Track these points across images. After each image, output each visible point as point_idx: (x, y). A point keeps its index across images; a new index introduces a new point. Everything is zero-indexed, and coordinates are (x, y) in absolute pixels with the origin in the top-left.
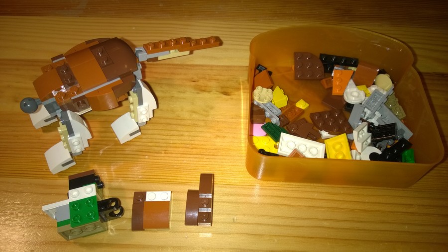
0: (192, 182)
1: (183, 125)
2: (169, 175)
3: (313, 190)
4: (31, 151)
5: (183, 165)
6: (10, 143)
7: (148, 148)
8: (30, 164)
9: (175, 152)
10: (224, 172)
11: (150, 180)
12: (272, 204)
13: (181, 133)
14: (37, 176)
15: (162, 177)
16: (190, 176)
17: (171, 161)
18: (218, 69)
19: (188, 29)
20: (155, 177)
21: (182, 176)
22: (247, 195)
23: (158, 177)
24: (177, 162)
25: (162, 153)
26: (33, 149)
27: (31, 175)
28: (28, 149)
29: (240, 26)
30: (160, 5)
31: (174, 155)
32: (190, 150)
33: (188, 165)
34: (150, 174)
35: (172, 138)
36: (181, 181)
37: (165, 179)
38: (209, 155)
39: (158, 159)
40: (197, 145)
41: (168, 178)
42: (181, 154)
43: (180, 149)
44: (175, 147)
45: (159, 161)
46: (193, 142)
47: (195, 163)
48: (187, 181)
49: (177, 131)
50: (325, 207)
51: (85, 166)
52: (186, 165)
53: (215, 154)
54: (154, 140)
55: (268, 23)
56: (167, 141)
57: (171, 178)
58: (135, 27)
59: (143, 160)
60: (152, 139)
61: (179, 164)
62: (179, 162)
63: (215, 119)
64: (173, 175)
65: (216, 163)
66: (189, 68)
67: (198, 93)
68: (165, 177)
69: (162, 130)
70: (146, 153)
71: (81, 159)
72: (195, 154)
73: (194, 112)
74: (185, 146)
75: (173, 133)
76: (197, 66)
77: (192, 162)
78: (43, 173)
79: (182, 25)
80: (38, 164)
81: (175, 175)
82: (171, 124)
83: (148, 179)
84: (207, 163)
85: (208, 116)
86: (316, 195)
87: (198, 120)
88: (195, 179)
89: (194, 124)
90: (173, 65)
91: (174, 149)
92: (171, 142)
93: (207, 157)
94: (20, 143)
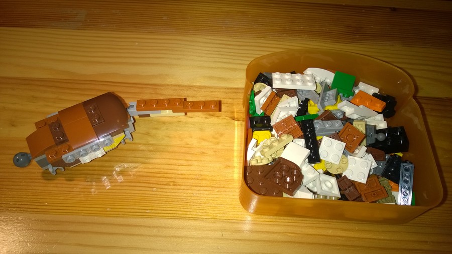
0: (203, 217)
1: (192, 154)
2: (180, 209)
3: (328, 226)
4: (31, 182)
5: (193, 198)
6: (8, 172)
7: (156, 179)
8: (30, 197)
9: (184, 184)
10: (236, 206)
11: (159, 215)
12: (286, 242)
13: (190, 163)
14: (39, 210)
15: (171, 212)
16: (200, 211)
17: (180, 194)
18: (226, 91)
19: (194, 45)
20: (164, 212)
21: (192, 210)
22: (260, 232)
23: (167, 212)
24: (187, 195)
25: (170, 185)
26: (33, 180)
27: (32, 210)
28: (28, 180)
29: (248, 44)
30: (164, 18)
31: (183, 187)
32: (200, 182)
33: (198, 198)
34: (158, 209)
35: (180, 168)
36: (191, 216)
37: (174, 214)
38: (220, 187)
39: (166, 192)
40: (207, 176)
41: (177, 212)
42: (191, 186)
43: (190, 181)
44: (183, 178)
45: (168, 194)
46: (202, 173)
47: (206, 196)
48: (198, 217)
49: (185, 160)
50: (340, 245)
51: (89, 199)
52: (196, 198)
53: (226, 186)
54: (162, 170)
55: (277, 41)
56: (175, 171)
57: (180, 212)
58: (137, 42)
59: (151, 193)
60: (159, 169)
61: (189, 198)
62: (189, 195)
63: (226, 148)
64: (182, 210)
65: (227, 197)
66: (196, 89)
67: (206, 118)
68: (175, 212)
69: (170, 159)
70: (154, 185)
71: (85, 192)
72: (205, 186)
73: (204, 140)
74: (194, 177)
75: (180, 162)
76: (204, 87)
77: (202, 195)
78: (45, 207)
79: (187, 41)
80: (39, 197)
81: (186, 210)
82: (179, 153)
83: (157, 215)
84: (218, 196)
85: (218, 143)
86: (330, 232)
87: (207, 148)
88: (206, 214)
89: (203, 153)
90: (179, 86)
91: (184, 181)
92: (180, 173)
93: (218, 190)
94: (18, 173)
